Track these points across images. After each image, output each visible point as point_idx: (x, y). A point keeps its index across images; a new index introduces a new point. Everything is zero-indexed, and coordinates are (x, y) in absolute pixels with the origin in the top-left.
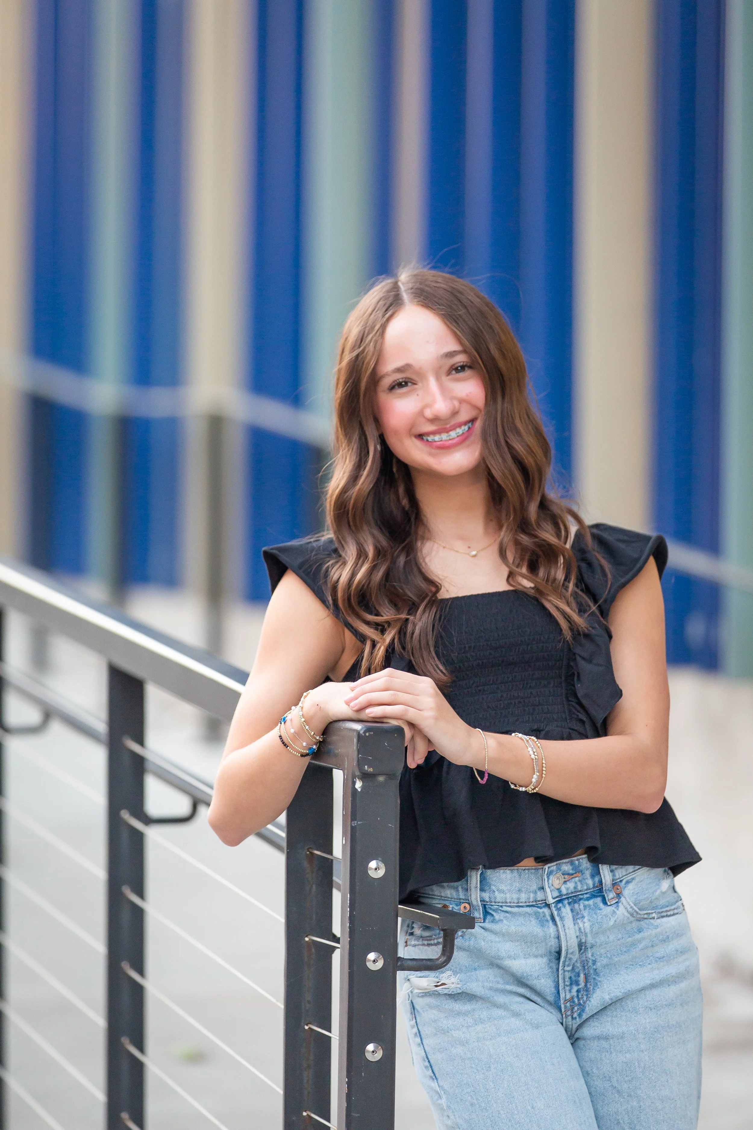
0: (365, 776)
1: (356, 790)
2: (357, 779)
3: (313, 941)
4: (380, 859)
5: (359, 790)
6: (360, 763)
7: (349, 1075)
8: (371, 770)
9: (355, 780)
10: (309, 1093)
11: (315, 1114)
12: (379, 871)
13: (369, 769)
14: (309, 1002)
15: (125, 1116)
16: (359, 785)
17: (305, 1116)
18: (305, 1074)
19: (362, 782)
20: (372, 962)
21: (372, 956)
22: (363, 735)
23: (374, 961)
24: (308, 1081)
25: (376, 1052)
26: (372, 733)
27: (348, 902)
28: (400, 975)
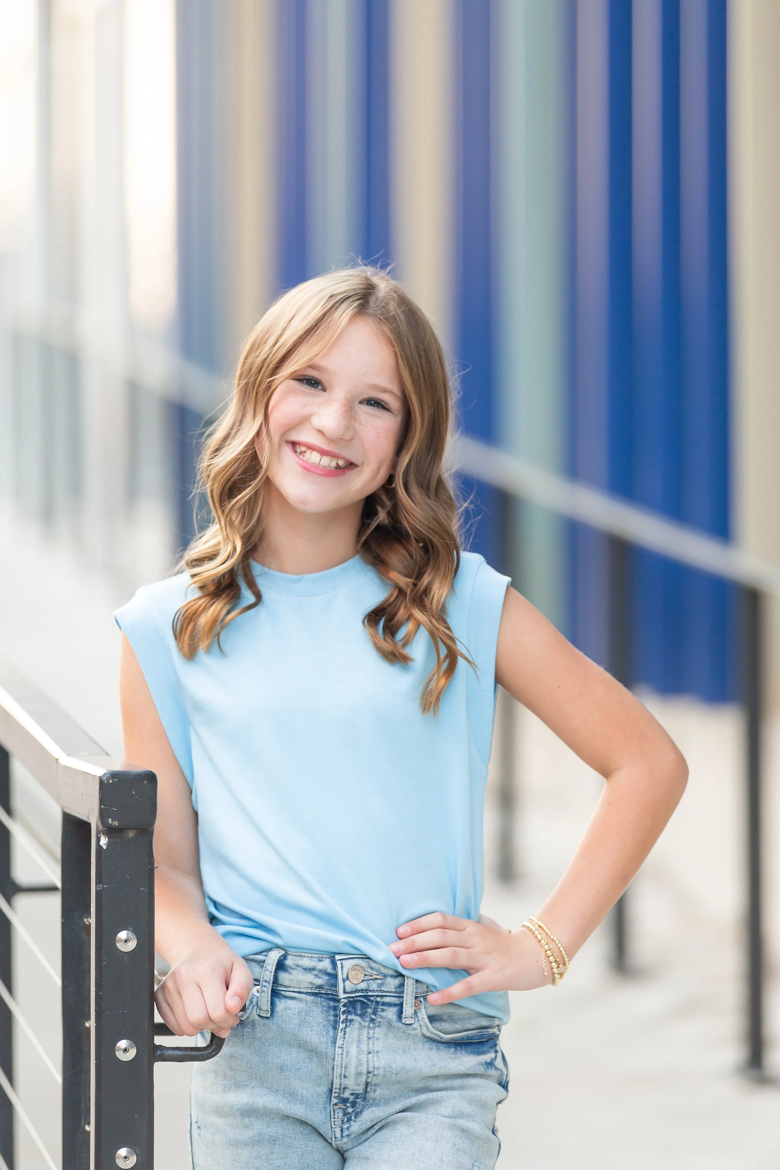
0: (110, 832)
1: (102, 847)
2: (101, 834)
4: (131, 929)
5: (105, 847)
6: (103, 816)
8: (116, 823)
9: (99, 835)
12: (129, 943)
13: (114, 823)
14: (89, 1099)
16: (103, 841)
19: (108, 838)
20: (122, 1052)
21: (122, 1044)
22: (106, 782)
23: (125, 1050)
25: (129, 1158)
26: (117, 780)
27: (95, 980)
28: (159, 1067)
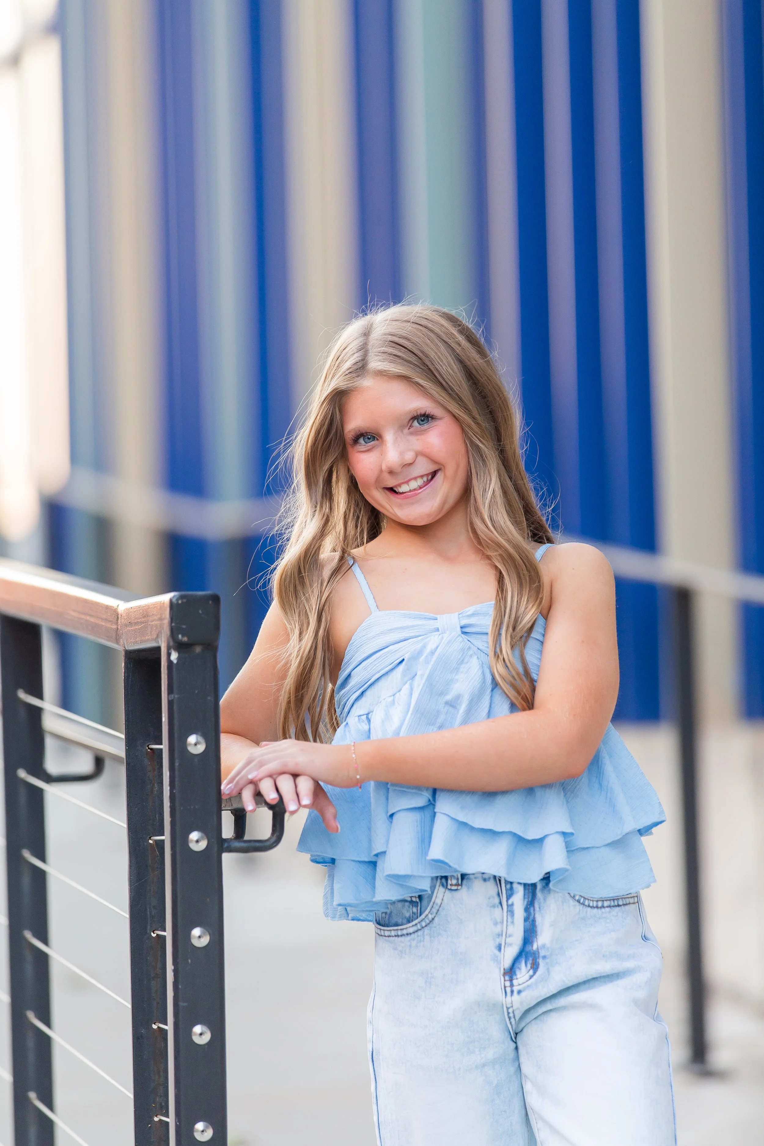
0: (180, 647)
1: (172, 661)
3: (155, 842)
5: (175, 662)
6: (174, 633)
7: (175, 963)
8: (185, 639)
9: (169, 653)
10: (158, 1003)
11: (160, 1021)
12: (199, 746)
14: (154, 907)
15: (32, 1095)
16: (174, 656)
17: (155, 1028)
18: (153, 984)
21: (194, 836)
22: (175, 603)
23: (197, 841)
24: (156, 991)
25: (203, 937)
26: (185, 601)
27: (169, 780)
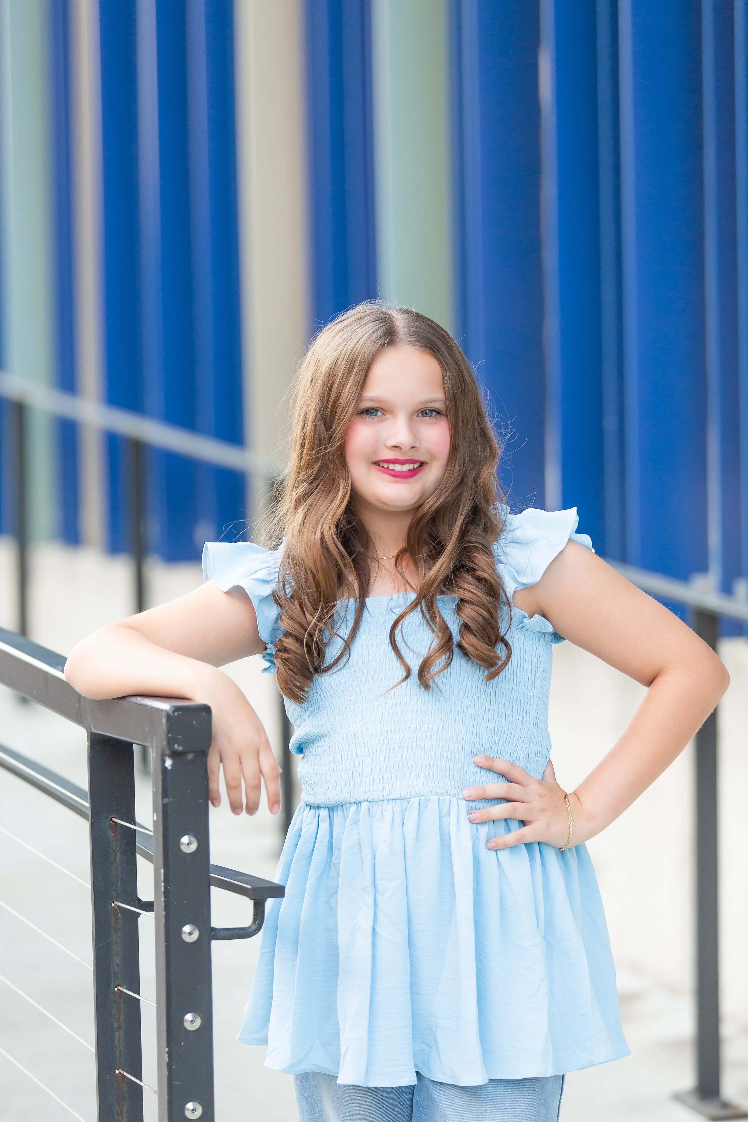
0: (175, 755)
1: (167, 768)
2: (167, 757)
3: (120, 907)
4: (192, 834)
5: (169, 768)
6: (170, 742)
7: (169, 1045)
8: (181, 748)
9: (164, 756)
10: (120, 1052)
11: (127, 1072)
12: (191, 846)
13: (179, 748)
14: (117, 965)
16: (169, 763)
17: (117, 1074)
18: (117, 1034)
19: (172, 760)
20: (187, 935)
21: (187, 928)
22: (172, 715)
23: (190, 934)
24: (119, 1040)
25: (195, 1021)
26: (181, 713)
27: (162, 877)
28: (215, 944)
